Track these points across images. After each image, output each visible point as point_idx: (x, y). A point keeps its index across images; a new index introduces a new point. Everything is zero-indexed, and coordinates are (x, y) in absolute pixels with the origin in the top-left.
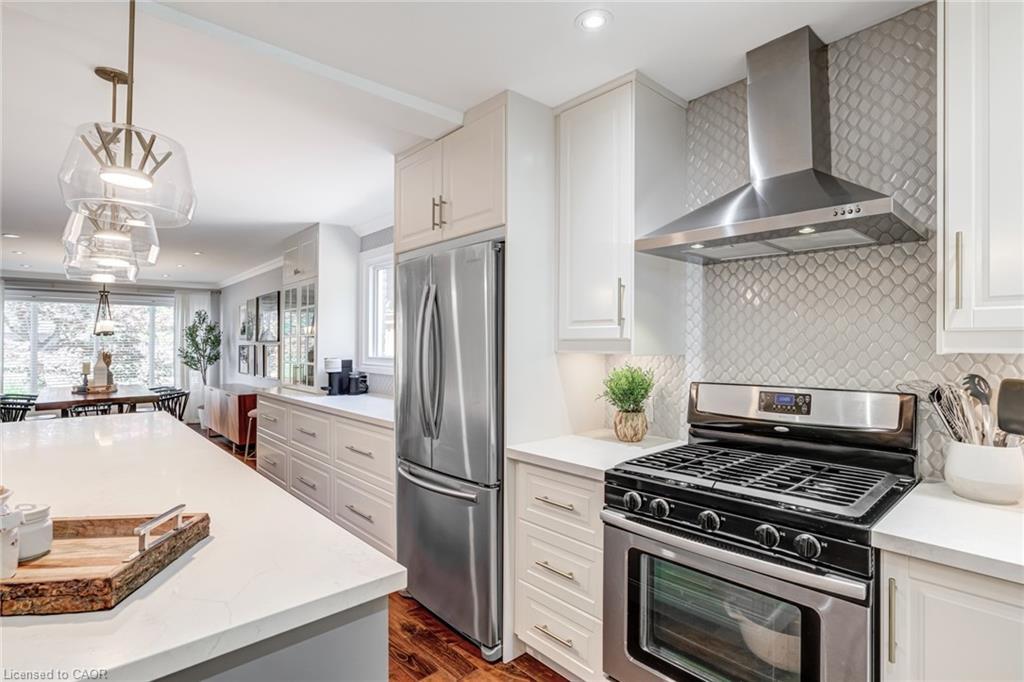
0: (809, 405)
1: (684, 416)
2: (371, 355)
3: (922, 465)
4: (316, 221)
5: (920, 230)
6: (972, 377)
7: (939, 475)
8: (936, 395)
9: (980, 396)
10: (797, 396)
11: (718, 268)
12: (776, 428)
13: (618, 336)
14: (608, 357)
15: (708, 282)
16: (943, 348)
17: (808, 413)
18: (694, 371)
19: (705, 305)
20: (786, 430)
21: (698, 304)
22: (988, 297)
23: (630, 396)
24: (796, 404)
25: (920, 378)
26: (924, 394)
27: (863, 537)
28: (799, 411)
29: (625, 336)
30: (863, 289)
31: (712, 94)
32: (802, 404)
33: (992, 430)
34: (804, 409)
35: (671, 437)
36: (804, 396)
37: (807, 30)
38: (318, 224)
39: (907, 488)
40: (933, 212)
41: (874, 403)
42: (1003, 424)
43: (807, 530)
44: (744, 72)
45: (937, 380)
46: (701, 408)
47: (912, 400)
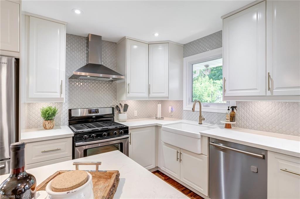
0: (98, 111)
6: (120, 104)
9: (121, 107)
10: (96, 110)
12: (93, 117)
13: (59, 97)
17: (98, 113)
20: (95, 117)
24: (96, 111)
25: (114, 104)
28: (96, 113)
29: (62, 97)
32: (97, 111)
34: (97, 112)
36: (97, 109)
42: (124, 111)
45: (116, 105)
46: (73, 115)
47: (113, 108)
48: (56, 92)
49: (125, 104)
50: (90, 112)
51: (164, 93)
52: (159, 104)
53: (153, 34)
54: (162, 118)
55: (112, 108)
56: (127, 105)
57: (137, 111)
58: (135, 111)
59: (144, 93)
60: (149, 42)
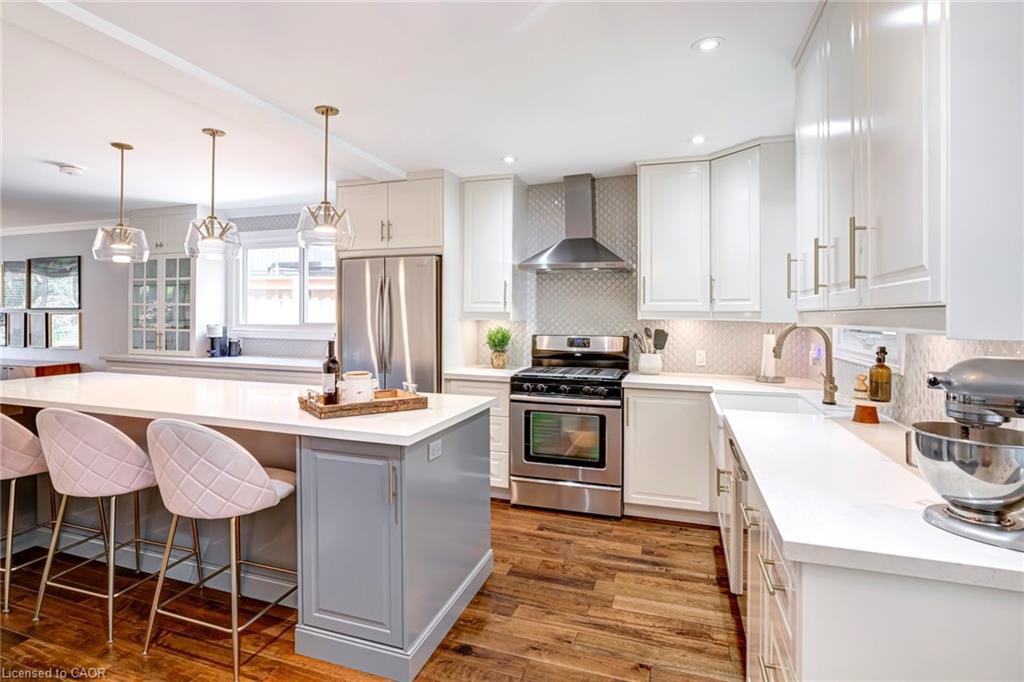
0: (589, 343)
1: (530, 350)
2: (241, 322)
3: (631, 366)
4: (194, 203)
5: (629, 268)
6: (646, 329)
7: (636, 370)
8: (636, 336)
9: (649, 336)
10: (583, 339)
11: (544, 276)
12: (575, 355)
13: (503, 311)
14: (478, 322)
15: (539, 283)
16: (639, 318)
17: (589, 346)
18: (531, 330)
19: (537, 294)
20: (581, 355)
21: (533, 294)
22: (652, 300)
23: (499, 343)
24: (583, 343)
25: (629, 329)
26: (631, 336)
27: (619, 384)
28: (585, 346)
30: (600, 291)
31: (541, 185)
32: (585, 343)
33: (653, 349)
34: (587, 345)
35: (517, 365)
36: (586, 339)
37: (589, 175)
38: (195, 205)
39: (625, 374)
40: (636, 262)
41: (609, 341)
42: (655, 347)
43: (601, 385)
44: (562, 180)
45: (635, 331)
46: (538, 348)
47: (627, 339)
48: (498, 303)
49: (656, 331)
50: (572, 343)
51: (747, 300)
52: (768, 333)
53: (689, 140)
54: (779, 380)
55: (622, 339)
56: (663, 332)
57: (704, 352)
58: (698, 352)
59: (696, 301)
60: (710, 155)
